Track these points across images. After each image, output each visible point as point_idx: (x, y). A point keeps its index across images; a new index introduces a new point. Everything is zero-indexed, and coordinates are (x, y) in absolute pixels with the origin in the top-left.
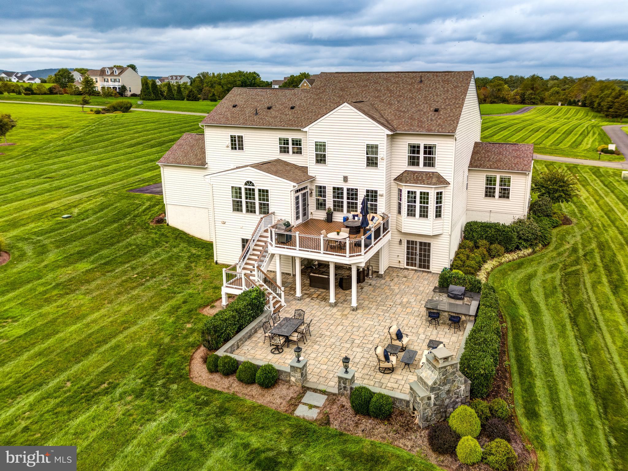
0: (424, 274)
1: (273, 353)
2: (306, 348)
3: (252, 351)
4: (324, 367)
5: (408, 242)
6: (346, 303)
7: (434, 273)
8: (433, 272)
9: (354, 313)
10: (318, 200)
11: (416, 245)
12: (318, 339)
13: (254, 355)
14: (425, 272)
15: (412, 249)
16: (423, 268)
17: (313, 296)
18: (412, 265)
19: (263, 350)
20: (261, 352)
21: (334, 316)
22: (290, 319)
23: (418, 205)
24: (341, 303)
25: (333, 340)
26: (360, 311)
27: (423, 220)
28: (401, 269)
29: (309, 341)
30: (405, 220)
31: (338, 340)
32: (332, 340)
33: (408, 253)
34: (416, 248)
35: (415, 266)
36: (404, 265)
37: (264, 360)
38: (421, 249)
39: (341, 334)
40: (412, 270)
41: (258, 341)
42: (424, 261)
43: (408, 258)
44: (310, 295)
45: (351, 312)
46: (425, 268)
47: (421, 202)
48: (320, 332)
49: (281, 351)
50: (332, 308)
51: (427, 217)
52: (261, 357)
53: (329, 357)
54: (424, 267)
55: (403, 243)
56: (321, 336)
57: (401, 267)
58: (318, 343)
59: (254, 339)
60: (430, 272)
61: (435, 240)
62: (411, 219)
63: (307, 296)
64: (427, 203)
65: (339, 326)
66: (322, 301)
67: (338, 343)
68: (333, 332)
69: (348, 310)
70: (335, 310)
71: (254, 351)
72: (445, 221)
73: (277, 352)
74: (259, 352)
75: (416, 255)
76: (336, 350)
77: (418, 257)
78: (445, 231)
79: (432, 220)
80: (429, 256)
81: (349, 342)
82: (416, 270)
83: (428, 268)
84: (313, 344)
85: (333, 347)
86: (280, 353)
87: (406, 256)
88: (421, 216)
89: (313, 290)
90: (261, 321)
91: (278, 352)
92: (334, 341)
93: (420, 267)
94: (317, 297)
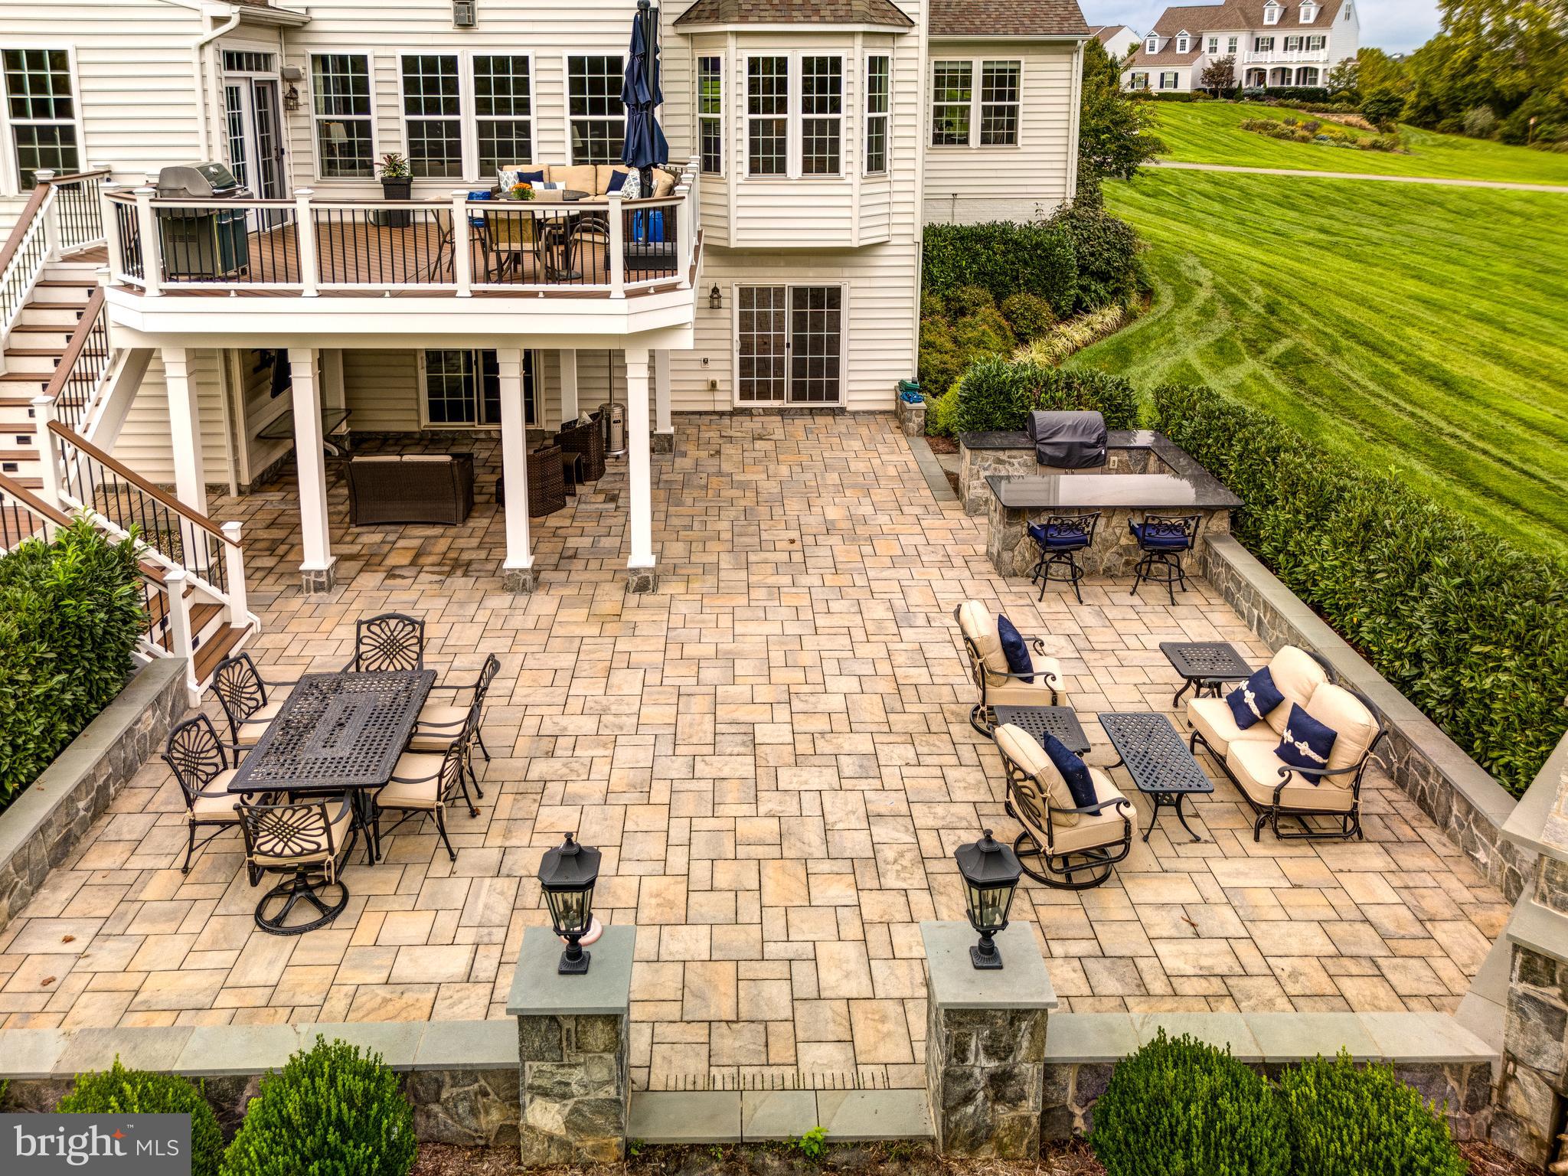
0: (821, 420)
1: (275, 927)
2: (495, 840)
3: (108, 956)
4: (691, 942)
5: (746, 294)
6: (579, 564)
7: (855, 414)
8: (851, 407)
9: (647, 598)
10: (324, 128)
11: (780, 303)
12: (539, 769)
13: (132, 981)
14: (822, 411)
15: (763, 324)
16: (813, 398)
17: (391, 561)
18: (763, 395)
19: (192, 925)
20: (181, 944)
21: (558, 630)
22: (337, 683)
23: (795, 117)
24: (556, 568)
25: (632, 755)
26: (671, 588)
27: (821, 185)
28: (722, 414)
29: (490, 791)
30: (742, 190)
31: (665, 748)
32: (624, 755)
33: (746, 347)
34: (780, 316)
35: (779, 395)
36: (729, 397)
37: (227, 1000)
38: (799, 321)
39: (658, 714)
40: (767, 412)
41: (136, 863)
42: (817, 366)
43: (745, 366)
44: (370, 561)
45: (633, 599)
46: (820, 398)
47: (807, 107)
48: (531, 724)
49: (331, 896)
50: (522, 600)
51: (835, 167)
52: (190, 980)
53: (678, 860)
54: (816, 396)
55: (725, 303)
56: (546, 744)
57: (720, 408)
58: (555, 788)
59: (99, 859)
60: (842, 411)
61: (859, 272)
62: (768, 185)
63: (355, 565)
64: (836, 109)
65: (617, 677)
66: (449, 574)
67: (677, 768)
68: (605, 711)
69: (610, 598)
70: (543, 604)
71: (127, 947)
72: (897, 187)
73: (308, 915)
74: (166, 950)
75: (779, 348)
76: (686, 805)
77: (788, 355)
78: (895, 230)
79: (856, 179)
80: (834, 344)
81: (727, 745)
82: (781, 412)
83: (834, 395)
84: (528, 805)
85: (660, 792)
86: (329, 915)
87: (737, 356)
88: (807, 168)
89: (377, 538)
90: (129, 732)
91: (311, 915)
92: (644, 757)
93: (799, 394)
94: (413, 563)
